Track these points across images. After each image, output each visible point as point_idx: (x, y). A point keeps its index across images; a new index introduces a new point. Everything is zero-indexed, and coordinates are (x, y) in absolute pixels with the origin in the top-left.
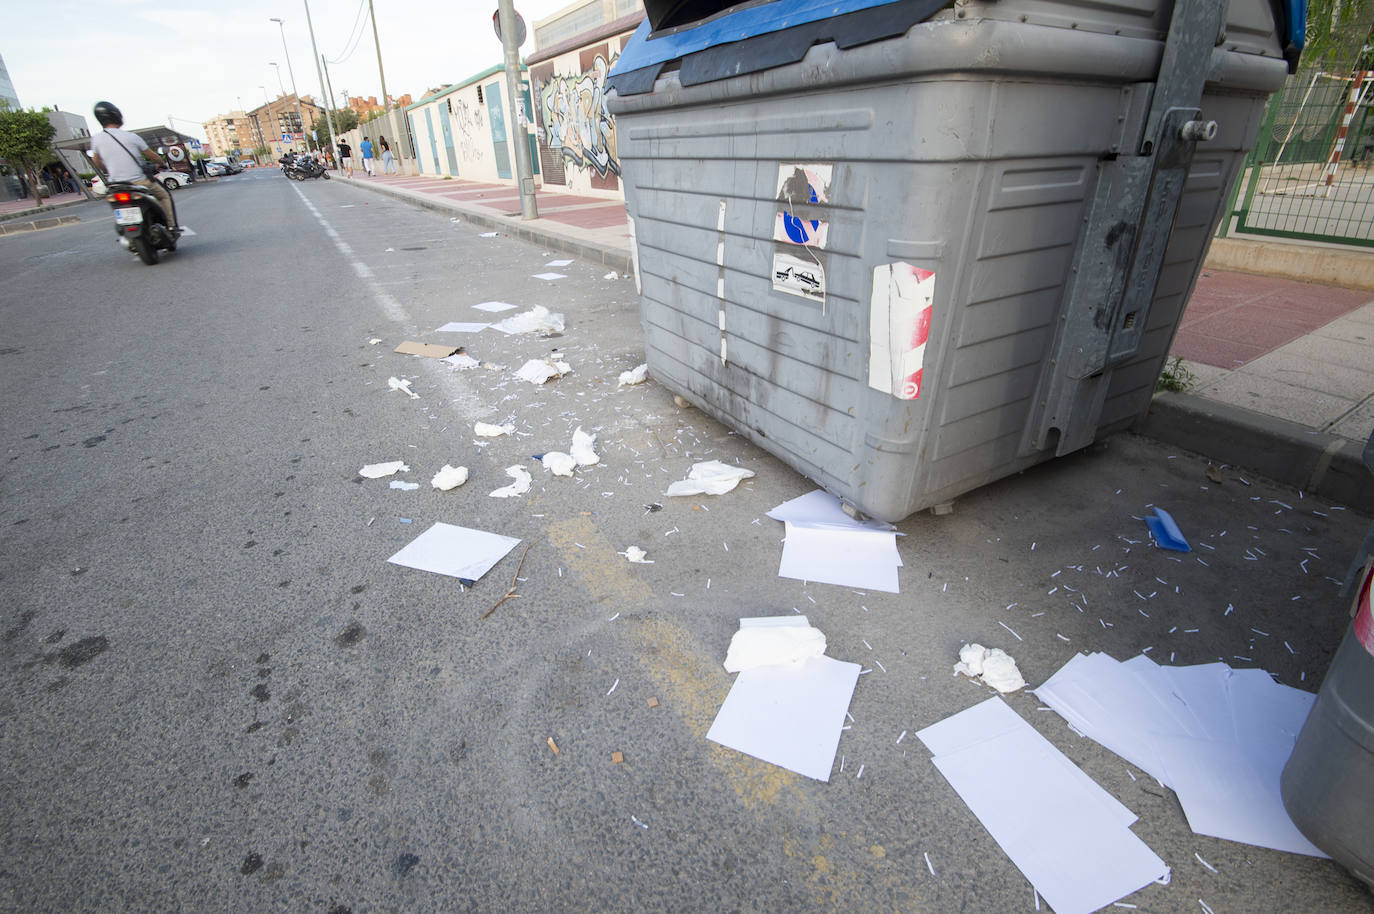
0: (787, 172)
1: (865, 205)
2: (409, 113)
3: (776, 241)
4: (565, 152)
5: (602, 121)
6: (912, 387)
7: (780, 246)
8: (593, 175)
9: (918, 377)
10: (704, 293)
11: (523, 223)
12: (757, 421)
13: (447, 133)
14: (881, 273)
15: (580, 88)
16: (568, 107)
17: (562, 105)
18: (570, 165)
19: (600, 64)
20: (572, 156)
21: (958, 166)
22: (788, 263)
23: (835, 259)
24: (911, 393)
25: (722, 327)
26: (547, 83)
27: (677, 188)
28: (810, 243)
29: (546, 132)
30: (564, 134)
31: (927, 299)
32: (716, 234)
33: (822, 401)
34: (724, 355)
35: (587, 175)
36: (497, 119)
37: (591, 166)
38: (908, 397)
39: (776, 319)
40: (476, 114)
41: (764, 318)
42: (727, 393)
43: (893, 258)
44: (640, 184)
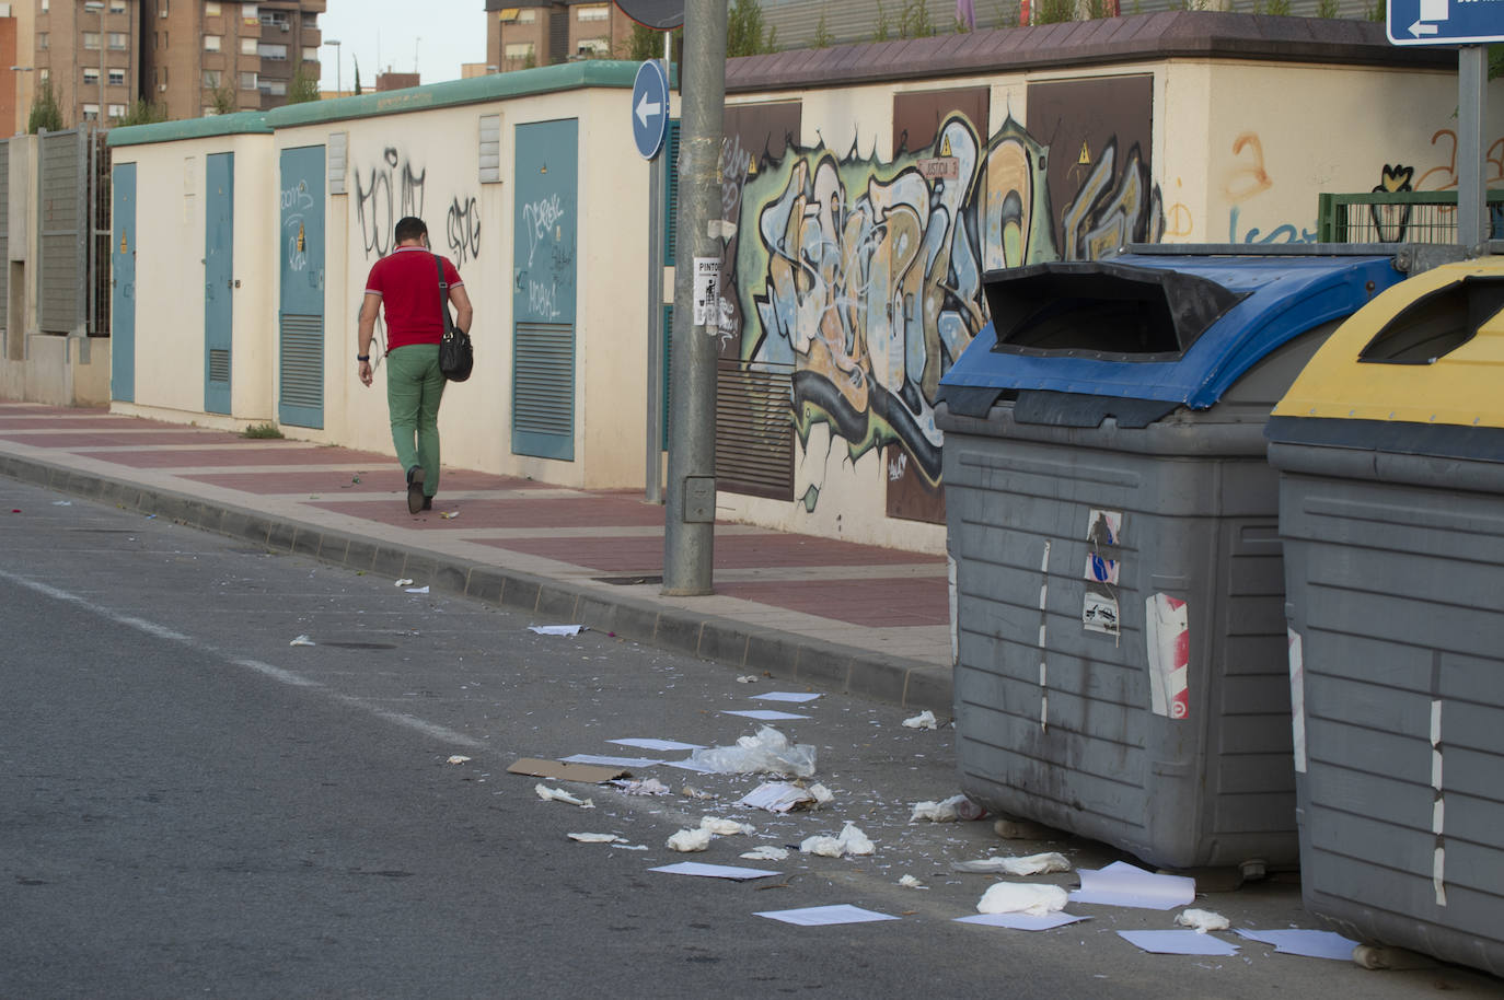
0: (1094, 516)
1: (1139, 547)
2: (118, 157)
3: (1086, 580)
4: (803, 387)
5: (945, 308)
6: (1179, 706)
7: (1091, 586)
8: (897, 473)
9: (1183, 697)
10: (1026, 645)
11: (666, 601)
12: (1073, 792)
13: (299, 263)
14: (1150, 602)
15: (883, 197)
16: (833, 249)
17: (814, 238)
18: (819, 433)
19: (959, 141)
20: (828, 406)
21: (1192, 520)
22: (1095, 601)
23: (1125, 594)
24: (1179, 712)
25: (1043, 683)
26: (770, 162)
27: (1008, 525)
28: (1108, 580)
29: (740, 316)
30: (812, 331)
31: (1183, 624)
32: (1040, 576)
33: (1121, 740)
34: (1044, 719)
35: (874, 471)
36: (547, 241)
37: (892, 442)
38: (1178, 716)
39: (1087, 660)
40: (455, 211)
41: (1078, 660)
42: (1045, 767)
43: (1157, 590)
44: (966, 518)
